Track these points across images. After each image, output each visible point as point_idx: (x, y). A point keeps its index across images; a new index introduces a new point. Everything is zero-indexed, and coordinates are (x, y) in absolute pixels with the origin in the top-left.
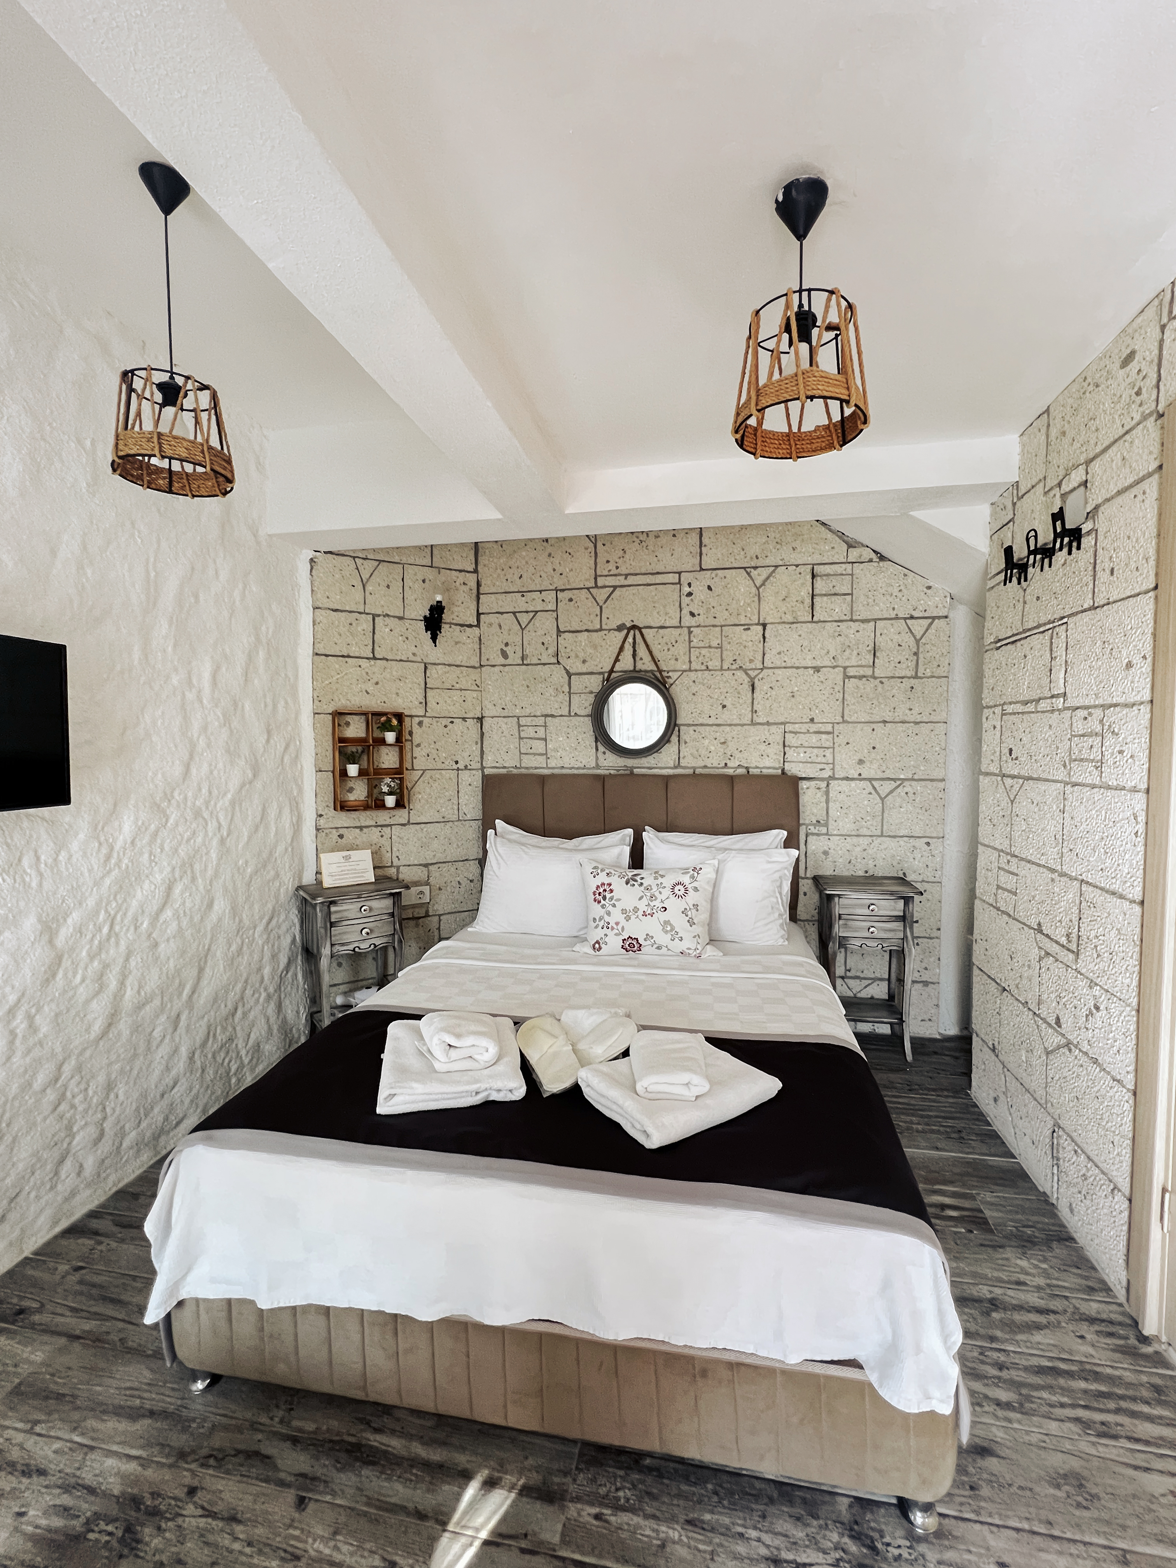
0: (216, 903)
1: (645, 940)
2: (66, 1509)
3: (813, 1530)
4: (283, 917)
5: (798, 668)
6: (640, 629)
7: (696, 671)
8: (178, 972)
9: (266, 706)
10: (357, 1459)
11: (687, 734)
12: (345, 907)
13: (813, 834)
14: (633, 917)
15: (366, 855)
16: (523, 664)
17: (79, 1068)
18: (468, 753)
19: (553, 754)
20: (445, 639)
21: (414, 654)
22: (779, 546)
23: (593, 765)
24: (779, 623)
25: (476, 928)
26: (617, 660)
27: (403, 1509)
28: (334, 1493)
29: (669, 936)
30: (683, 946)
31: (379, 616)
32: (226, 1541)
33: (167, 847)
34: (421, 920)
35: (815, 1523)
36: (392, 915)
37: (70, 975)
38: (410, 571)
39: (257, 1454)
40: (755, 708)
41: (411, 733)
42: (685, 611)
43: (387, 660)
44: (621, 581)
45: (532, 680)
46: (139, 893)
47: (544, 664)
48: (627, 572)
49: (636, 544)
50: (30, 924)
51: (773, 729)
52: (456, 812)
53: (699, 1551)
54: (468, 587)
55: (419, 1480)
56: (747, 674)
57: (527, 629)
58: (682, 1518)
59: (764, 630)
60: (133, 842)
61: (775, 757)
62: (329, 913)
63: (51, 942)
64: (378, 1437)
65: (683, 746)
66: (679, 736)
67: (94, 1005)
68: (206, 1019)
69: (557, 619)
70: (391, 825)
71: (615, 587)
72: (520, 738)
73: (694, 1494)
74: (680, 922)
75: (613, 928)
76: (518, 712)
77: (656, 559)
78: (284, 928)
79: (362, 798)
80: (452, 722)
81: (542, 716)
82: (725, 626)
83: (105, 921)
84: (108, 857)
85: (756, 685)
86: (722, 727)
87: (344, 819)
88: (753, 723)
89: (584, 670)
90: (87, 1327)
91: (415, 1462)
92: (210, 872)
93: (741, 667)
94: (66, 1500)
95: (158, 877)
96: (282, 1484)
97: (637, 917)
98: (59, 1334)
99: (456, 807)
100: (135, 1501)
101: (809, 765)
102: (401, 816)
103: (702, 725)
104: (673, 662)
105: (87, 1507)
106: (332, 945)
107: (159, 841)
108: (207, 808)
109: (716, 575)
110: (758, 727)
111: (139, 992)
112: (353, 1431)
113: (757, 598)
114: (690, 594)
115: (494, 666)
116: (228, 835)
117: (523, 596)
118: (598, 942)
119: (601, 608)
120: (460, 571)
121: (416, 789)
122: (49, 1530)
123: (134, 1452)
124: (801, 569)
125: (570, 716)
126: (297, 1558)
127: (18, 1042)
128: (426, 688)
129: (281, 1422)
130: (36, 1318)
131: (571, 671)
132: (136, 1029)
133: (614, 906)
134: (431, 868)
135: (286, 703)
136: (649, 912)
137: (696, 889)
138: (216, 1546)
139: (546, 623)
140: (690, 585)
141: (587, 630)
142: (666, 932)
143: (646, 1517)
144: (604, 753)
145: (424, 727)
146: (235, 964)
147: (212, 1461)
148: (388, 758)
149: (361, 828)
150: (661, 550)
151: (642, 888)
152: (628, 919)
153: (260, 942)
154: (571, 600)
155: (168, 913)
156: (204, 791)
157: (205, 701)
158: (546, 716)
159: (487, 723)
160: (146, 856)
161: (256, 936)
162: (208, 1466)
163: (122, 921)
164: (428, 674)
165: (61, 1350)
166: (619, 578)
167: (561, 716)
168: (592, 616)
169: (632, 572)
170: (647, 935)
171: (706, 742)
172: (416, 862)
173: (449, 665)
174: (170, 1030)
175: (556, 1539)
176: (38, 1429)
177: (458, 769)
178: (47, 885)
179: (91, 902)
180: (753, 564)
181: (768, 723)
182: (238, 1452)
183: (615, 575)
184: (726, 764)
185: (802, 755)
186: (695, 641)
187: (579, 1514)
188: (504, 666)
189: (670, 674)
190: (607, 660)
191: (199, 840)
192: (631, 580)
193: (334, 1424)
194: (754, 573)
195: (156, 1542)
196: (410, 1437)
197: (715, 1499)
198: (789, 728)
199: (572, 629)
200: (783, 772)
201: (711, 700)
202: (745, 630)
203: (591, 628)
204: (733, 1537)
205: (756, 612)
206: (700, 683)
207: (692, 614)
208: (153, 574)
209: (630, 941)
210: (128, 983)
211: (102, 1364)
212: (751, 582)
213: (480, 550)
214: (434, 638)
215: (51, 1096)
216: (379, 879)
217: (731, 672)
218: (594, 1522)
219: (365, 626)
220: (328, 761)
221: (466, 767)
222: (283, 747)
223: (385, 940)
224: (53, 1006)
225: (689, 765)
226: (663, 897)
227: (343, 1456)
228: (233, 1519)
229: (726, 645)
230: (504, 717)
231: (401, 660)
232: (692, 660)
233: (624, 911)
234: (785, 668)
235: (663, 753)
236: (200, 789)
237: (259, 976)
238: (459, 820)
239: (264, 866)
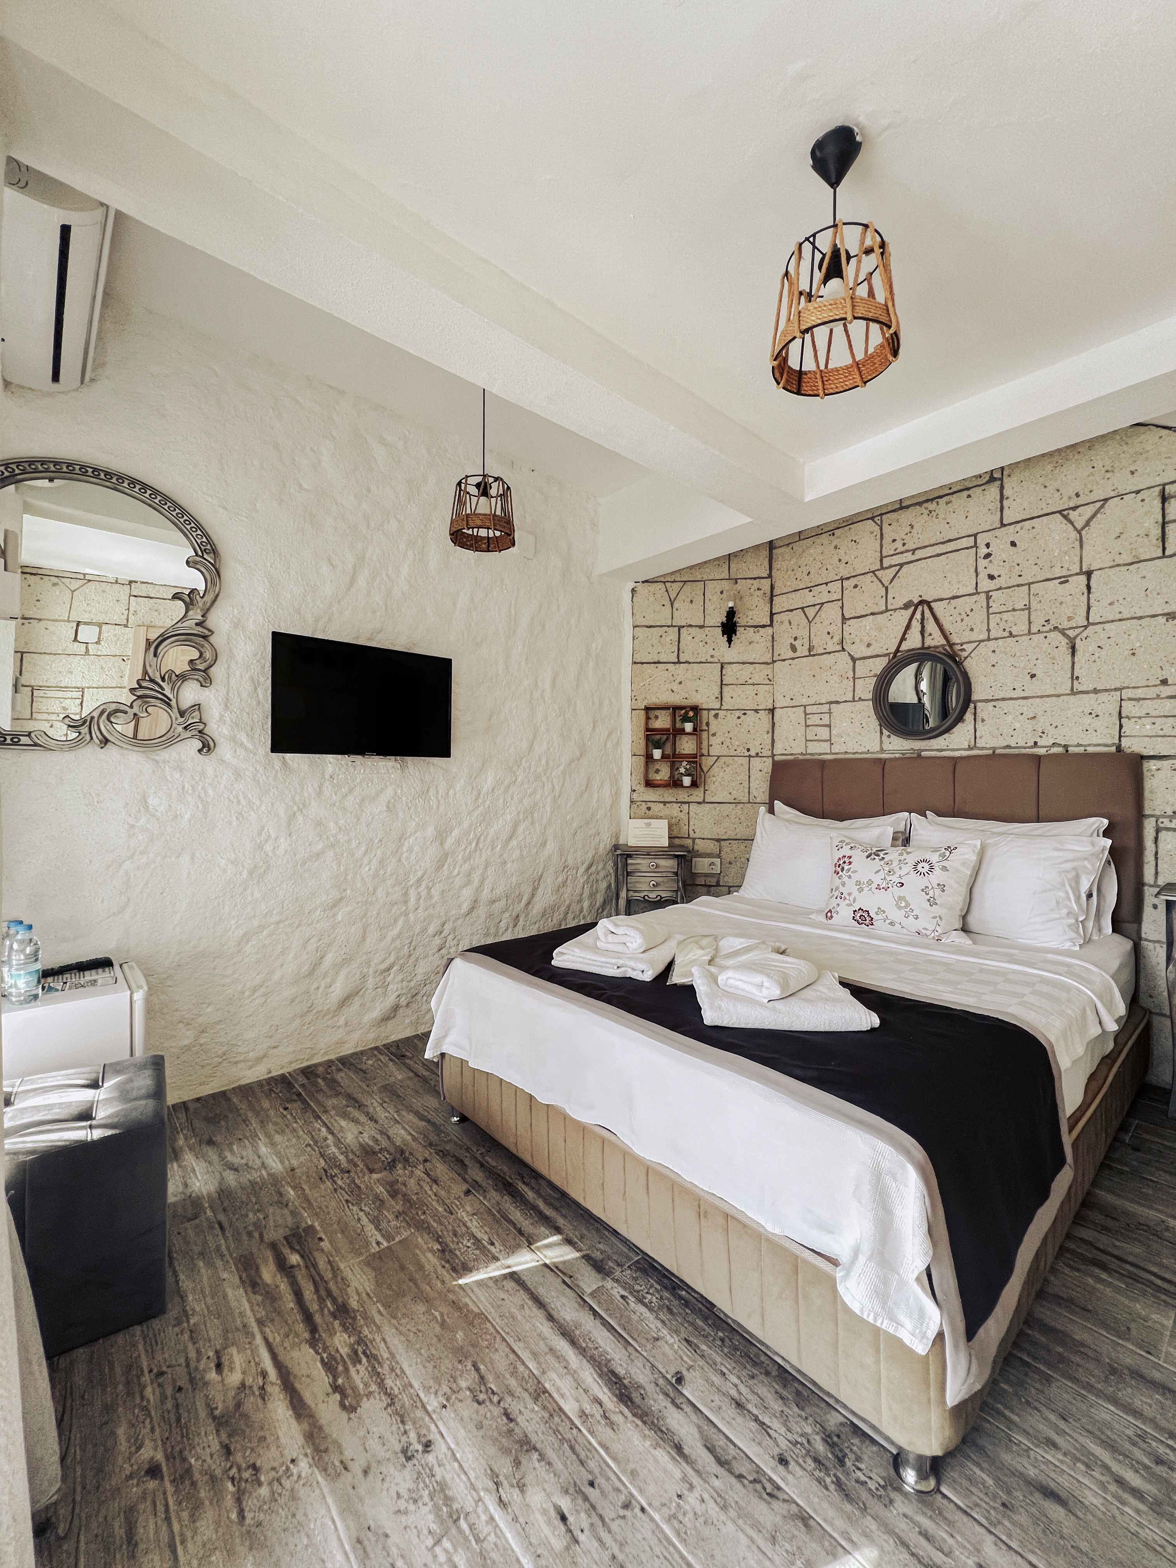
0: (548, 843)
1: (877, 914)
2: (377, 1140)
3: (791, 1413)
4: (600, 866)
5: (1141, 618)
6: (928, 603)
7: (996, 639)
8: (519, 885)
9: (593, 703)
10: (506, 1190)
11: (984, 710)
12: (638, 861)
13: (1168, 829)
14: (866, 889)
15: (664, 824)
16: (810, 655)
17: (454, 930)
18: (759, 741)
19: (837, 739)
20: (739, 641)
21: (712, 656)
22: (1108, 475)
23: (878, 749)
24: (1111, 567)
25: (742, 892)
26: (903, 639)
27: (514, 1225)
28: (485, 1197)
29: (903, 912)
30: (920, 925)
31: (684, 627)
32: (427, 1188)
33: (515, 798)
34: (712, 888)
35: (796, 1409)
36: (676, 874)
37: (451, 868)
38: (710, 585)
39: (462, 1162)
40: (1076, 675)
41: (708, 724)
42: (983, 575)
43: (690, 663)
44: (909, 557)
45: (818, 669)
46: (495, 826)
47: (830, 653)
48: (915, 547)
49: (925, 516)
50: (430, 831)
51: (1103, 697)
52: (747, 795)
53: (682, 1359)
54: (762, 592)
55: (531, 1216)
56: (1064, 634)
57: (814, 621)
58: (683, 1335)
59: (1089, 580)
60: (493, 789)
61: (1106, 731)
62: (627, 864)
63: (442, 844)
64: (523, 1186)
65: (979, 725)
66: (975, 714)
67: (464, 891)
68: (537, 925)
69: (842, 608)
70: (689, 803)
71: (901, 565)
72: (807, 726)
73: (704, 1330)
74: (918, 902)
75: (845, 899)
76: (805, 701)
77: (947, 526)
78: (602, 874)
79: (666, 778)
80: (745, 714)
81: (827, 703)
82: (1033, 583)
83: (473, 839)
84: (477, 798)
85: (1077, 646)
86: (1030, 700)
87: (652, 795)
88: (1073, 692)
89: (869, 654)
90: (424, 1073)
91: (534, 1208)
92: (545, 821)
93: (1056, 628)
94: (378, 1137)
95: (508, 817)
96: (465, 1180)
97: (870, 889)
98: (413, 1071)
99: (747, 791)
100: (402, 1152)
101: (1160, 739)
102: (697, 795)
103: (1004, 699)
104: (967, 633)
105: (385, 1143)
106: (628, 890)
107: (510, 792)
108: (545, 774)
109: (1022, 528)
110: (1081, 696)
111: (492, 891)
112: (513, 1177)
113: (1078, 543)
114: (988, 556)
115: (784, 660)
116: (559, 796)
117: (811, 591)
118: (830, 911)
119: (887, 588)
120: (755, 579)
121: (711, 773)
122: (367, 1144)
123: (413, 1133)
124: (1144, 495)
125: (854, 701)
126: (452, 1213)
127: (422, 901)
128: (722, 684)
129: (481, 1154)
130: (408, 1061)
131: (856, 656)
132: (490, 916)
133: (850, 877)
134: (722, 843)
135: (610, 701)
136: (884, 885)
137: (944, 869)
138: (422, 1187)
139: (832, 613)
140: (988, 545)
141: (873, 614)
142: (900, 908)
143: (657, 1318)
144: (889, 736)
145: (719, 719)
146: (561, 892)
147: (441, 1154)
148: (687, 746)
149: (665, 803)
150: (954, 515)
151: (882, 862)
152: (861, 890)
153: (582, 881)
154: (856, 586)
155: (514, 843)
156: (544, 761)
157: (547, 699)
158: (831, 703)
159: (778, 712)
160: (501, 801)
161: (578, 875)
162: (438, 1155)
163: (484, 841)
164: (724, 672)
165: (410, 1078)
166: (905, 555)
167: (846, 701)
168: (877, 599)
169: (920, 545)
170: (879, 908)
171: (1009, 718)
172: (709, 837)
173: (743, 663)
174: (511, 925)
175: (589, 1291)
176: (384, 1105)
177: (750, 756)
178: (442, 809)
179: (466, 825)
180: (1072, 505)
181: (1095, 691)
182: (454, 1156)
183: (902, 553)
184: (1036, 743)
185: (1148, 727)
186: (994, 606)
187: (612, 1288)
188: (793, 659)
189: (964, 646)
190: (894, 640)
191: (538, 797)
192: (919, 554)
193: (505, 1169)
194: (1073, 515)
195: (400, 1172)
196: (539, 1195)
197: (720, 1343)
198: (1126, 694)
199: (857, 615)
200: (1119, 748)
201: (1015, 671)
202: (1061, 583)
203: (876, 610)
204: (715, 1370)
205: (1077, 559)
206: (1001, 652)
207: (991, 577)
208: (513, 613)
209: (861, 913)
210: (486, 883)
211: (421, 1091)
212: (1070, 525)
213: (774, 556)
214: (730, 641)
215: (437, 941)
216: (671, 845)
217: (1042, 635)
218: (619, 1298)
219: (672, 637)
220: (641, 749)
221: (757, 754)
222: (607, 733)
223: (669, 894)
224: (441, 885)
225: (987, 746)
226: (902, 873)
227: (500, 1184)
228: (435, 1181)
229: (1034, 605)
230: (793, 707)
231: (701, 662)
232: (991, 627)
233: (858, 883)
234: (1120, 620)
235: (956, 733)
236: (540, 760)
237: (579, 906)
238: (749, 802)
239: (588, 823)
